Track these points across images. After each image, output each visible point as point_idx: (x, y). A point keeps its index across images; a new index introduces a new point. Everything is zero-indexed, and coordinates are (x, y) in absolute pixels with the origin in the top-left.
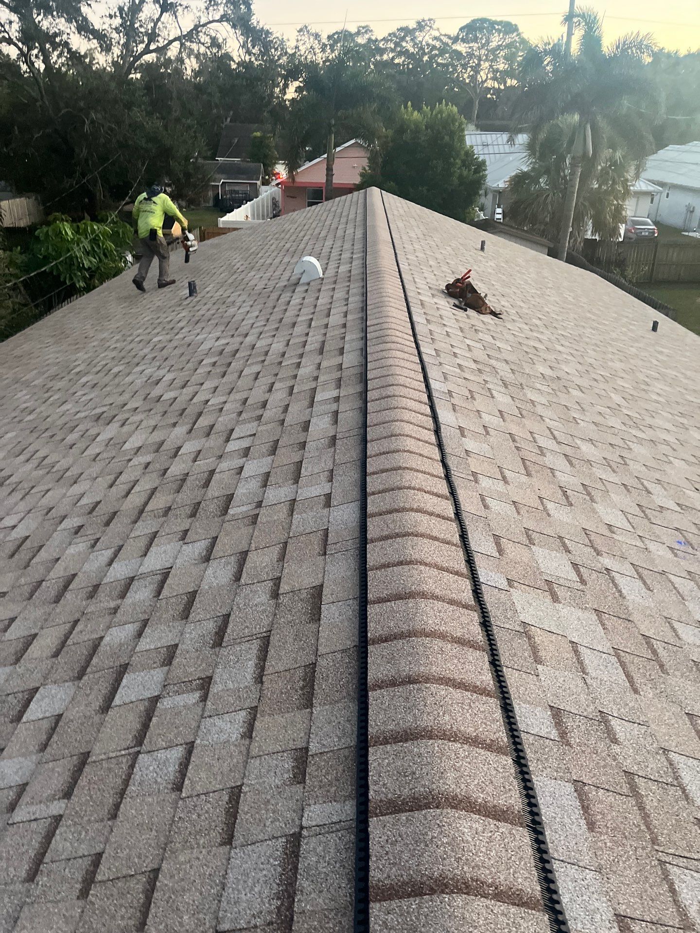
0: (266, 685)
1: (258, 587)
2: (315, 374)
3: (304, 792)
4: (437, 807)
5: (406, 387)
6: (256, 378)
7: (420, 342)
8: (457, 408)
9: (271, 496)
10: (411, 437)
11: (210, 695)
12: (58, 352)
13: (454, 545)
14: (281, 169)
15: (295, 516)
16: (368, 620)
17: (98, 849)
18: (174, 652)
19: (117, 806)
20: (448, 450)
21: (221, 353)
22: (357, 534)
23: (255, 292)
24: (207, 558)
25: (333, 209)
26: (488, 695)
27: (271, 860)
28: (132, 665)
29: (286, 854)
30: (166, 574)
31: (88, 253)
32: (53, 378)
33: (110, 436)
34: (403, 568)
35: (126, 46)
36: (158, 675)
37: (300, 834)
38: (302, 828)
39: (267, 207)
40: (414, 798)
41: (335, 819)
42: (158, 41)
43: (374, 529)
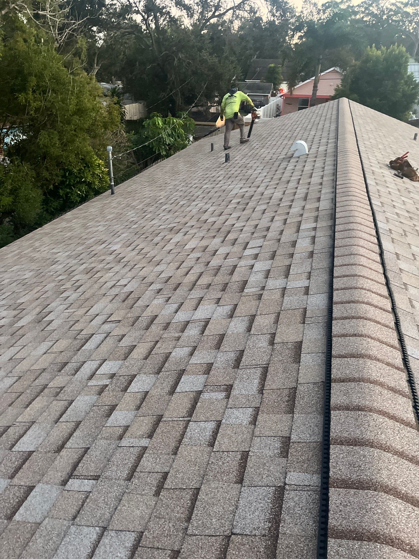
0: (265, 395)
1: (261, 337)
2: (301, 213)
3: (287, 464)
4: (375, 490)
5: (362, 224)
6: (263, 213)
7: (371, 197)
8: (395, 241)
9: (270, 284)
10: (364, 256)
11: (231, 396)
12: (151, 191)
13: (390, 328)
14: (284, 87)
15: (285, 298)
16: (332, 367)
17: (166, 470)
18: (211, 368)
19: (177, 448)
20: (388, 267)
21: (243, 197)
22: (325, 313)
23: (264, 161)
24: (231, 316)
25: (316, 111)
26: (411, 427)
27: (266, 499)
28: (187, 371)
29: (275, 497)
30: (207, 322)
31: (169, 135)
32: (148, 205)
33: (177, 240)
34: (356, 339)
35: (202, 13)
36: (202, 379)
37: (284, 487)
38: (285, 484)
39: (273, 110)
40: (359, 481)
41: (306, 483)
42: (220, 10)
43: (337, 311)
